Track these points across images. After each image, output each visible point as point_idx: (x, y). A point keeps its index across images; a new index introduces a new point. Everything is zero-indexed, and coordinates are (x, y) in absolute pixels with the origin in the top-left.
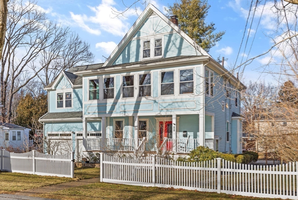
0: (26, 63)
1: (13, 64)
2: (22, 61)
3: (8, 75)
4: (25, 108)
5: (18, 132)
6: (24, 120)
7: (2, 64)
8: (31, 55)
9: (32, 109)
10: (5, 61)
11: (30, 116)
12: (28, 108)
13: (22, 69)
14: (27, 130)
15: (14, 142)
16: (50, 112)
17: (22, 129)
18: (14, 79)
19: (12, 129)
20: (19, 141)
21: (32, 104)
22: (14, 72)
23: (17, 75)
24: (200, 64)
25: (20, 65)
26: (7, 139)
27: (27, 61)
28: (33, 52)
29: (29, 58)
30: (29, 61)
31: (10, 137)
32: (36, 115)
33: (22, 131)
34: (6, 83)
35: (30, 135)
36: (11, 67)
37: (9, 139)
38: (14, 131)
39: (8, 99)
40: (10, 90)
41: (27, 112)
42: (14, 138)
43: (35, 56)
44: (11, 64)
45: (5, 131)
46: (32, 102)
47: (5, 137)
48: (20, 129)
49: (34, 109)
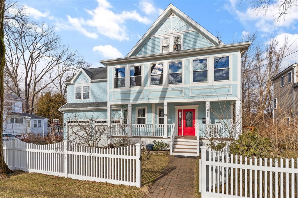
0: (45, 73)
1: (35, 73)
2: (42, 71)
3: (31, 80)
4: (44, 103)
5: (38, 121)
6: (44, 112)
7: (26, 72)
8: (49, 67)
9: (50, 104)
10: (29, 70)
11: (48, 109)
12: (47, 103)
13: (42, 77)
14: (46, 120)
15: (35, 128)
16: (69, 103)
17: (42, 119)
18: (35, 83)
19: (33, 118)
20: (39, 128)
21: (50, 101)
22: (36, 79)
23: (38, 81)
24: (237, 51)
25: (40, 74)
26: (29, 126)
27: (46, 71)
28: (51, 65)
29: (48, 69)
30: (47, 72)
31: (32, 125)
32: (54, 109)
33: (42, 120)
34: (29, 85)
35: (48, 123)
36: (33, 75)
37: (31, 126)
38: (35, 120)
39: (31, 98)
40: (33, 92)
41: (47, 106)
42: (35, 126)
43: (52, 68)
44: (33, 73)
45: (28, 120)
46: (50, 99)
47: (27, 124)
48: (41, 119)
49: (52, 104)
